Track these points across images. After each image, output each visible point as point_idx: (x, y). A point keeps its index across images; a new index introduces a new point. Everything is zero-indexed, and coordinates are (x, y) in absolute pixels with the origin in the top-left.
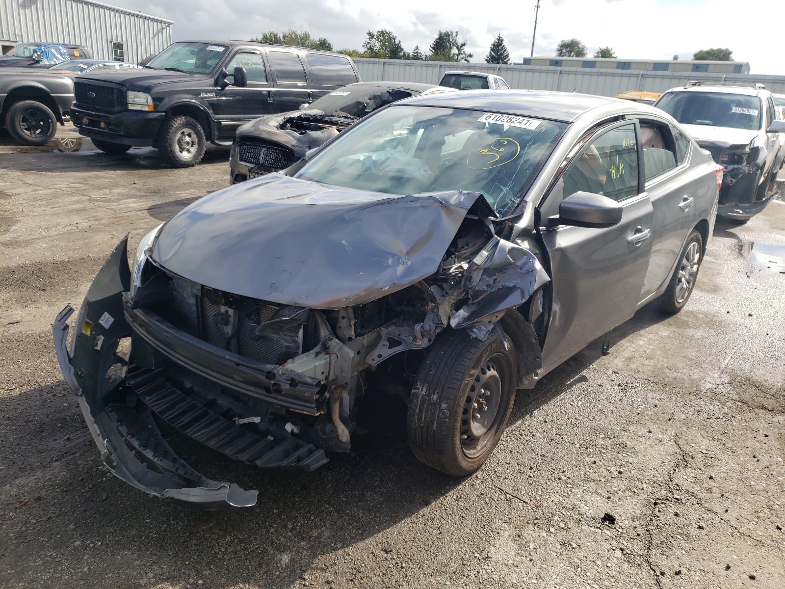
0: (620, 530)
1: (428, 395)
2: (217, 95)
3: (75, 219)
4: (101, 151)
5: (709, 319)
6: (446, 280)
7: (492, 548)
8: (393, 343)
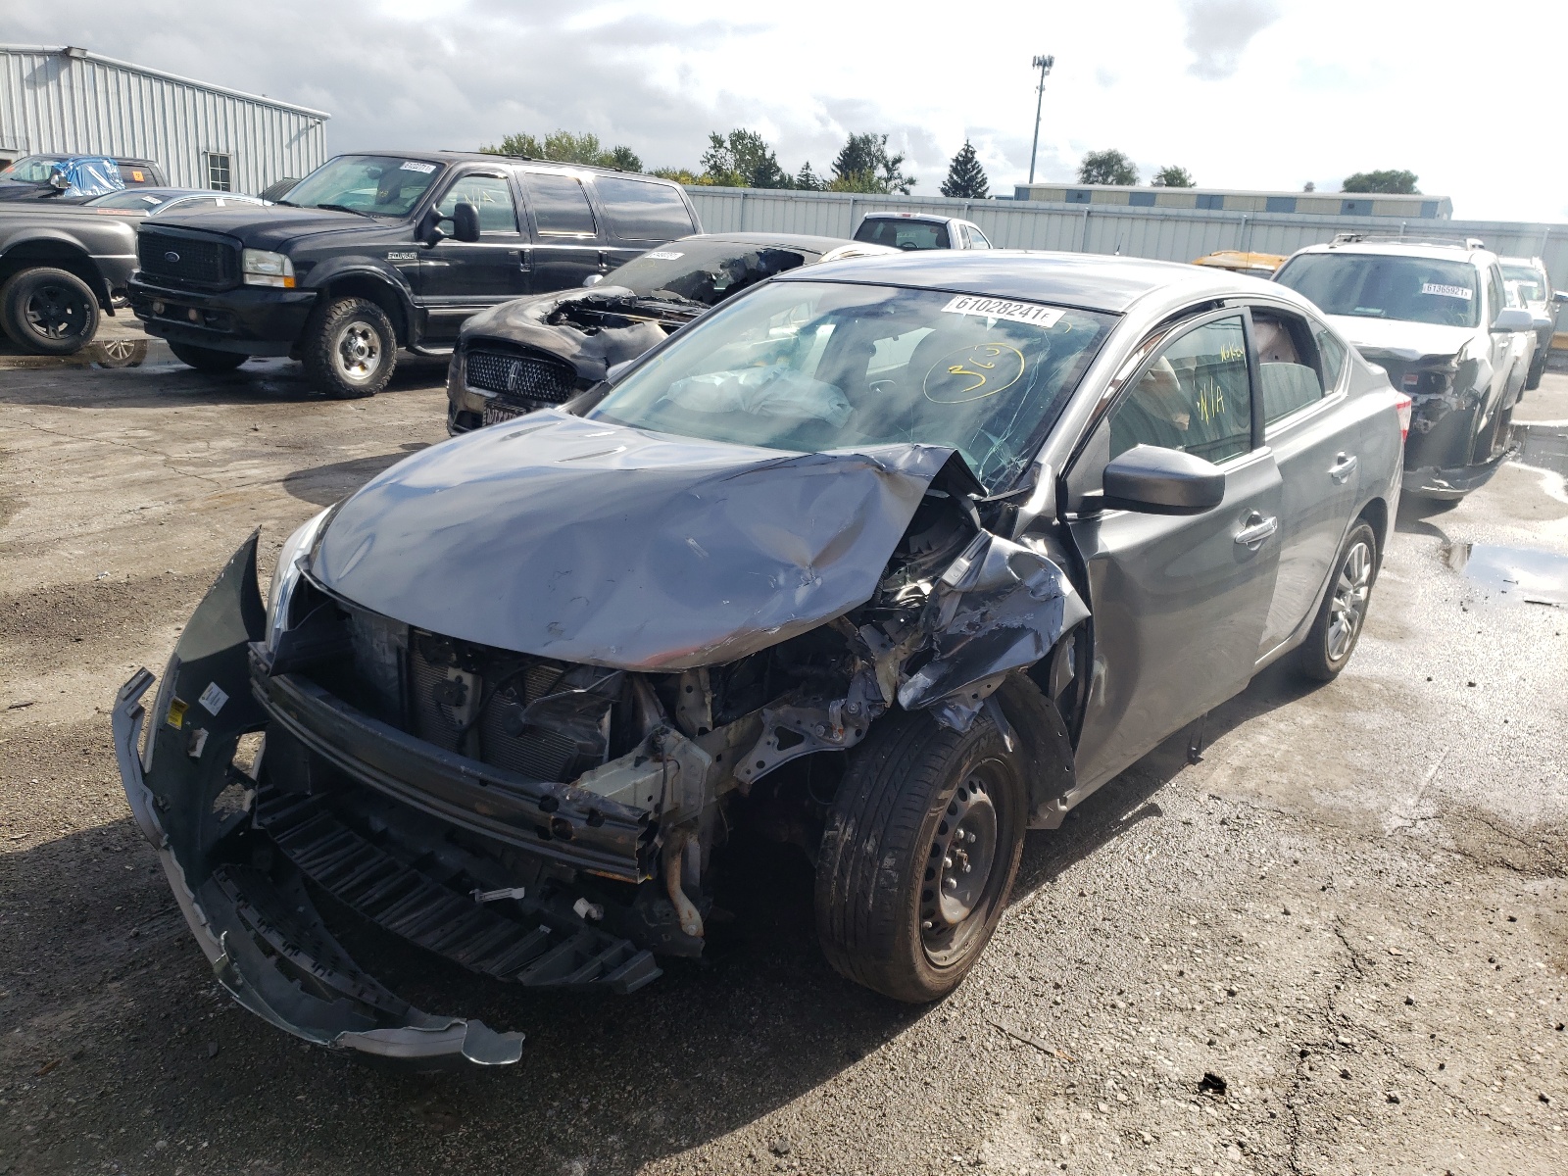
0: (1236, 1106)
1: (857, 841)
2: (421, 256)
3: (139, 499)
4: (186, 366)
5: (1392, 693)
6: (889, 615)
7: (986, 1144)
8: (787, 739)
